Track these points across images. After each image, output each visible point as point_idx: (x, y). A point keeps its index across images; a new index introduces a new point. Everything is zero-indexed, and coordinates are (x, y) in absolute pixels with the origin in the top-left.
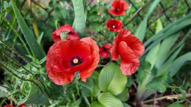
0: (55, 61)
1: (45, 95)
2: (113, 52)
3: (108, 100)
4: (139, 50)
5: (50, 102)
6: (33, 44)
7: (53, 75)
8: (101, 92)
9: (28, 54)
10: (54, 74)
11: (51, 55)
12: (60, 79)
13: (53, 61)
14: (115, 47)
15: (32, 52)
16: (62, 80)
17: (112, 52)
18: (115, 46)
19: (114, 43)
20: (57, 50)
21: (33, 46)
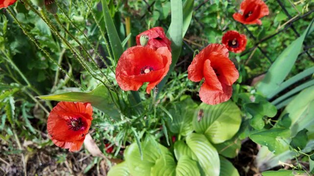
0: (126, 67)
1: (117, 107)
2: (192, 71)
3: (199, 145)
4: (232, 76)
5: (122, 117)
6: (116, 45)
7: (120, 79)
8: (194, 132)
9: (109, 56)
10: (122, 79)
11: (123, 60)
12: (126, 85)
13: (124, 66)
14: (196, 66)
15: (114, 54)
16: (128, 86)
17: (190, 70)
18: (196, 63)
19: (196, 60)
20: (130, 55)
21: (116, 47)
